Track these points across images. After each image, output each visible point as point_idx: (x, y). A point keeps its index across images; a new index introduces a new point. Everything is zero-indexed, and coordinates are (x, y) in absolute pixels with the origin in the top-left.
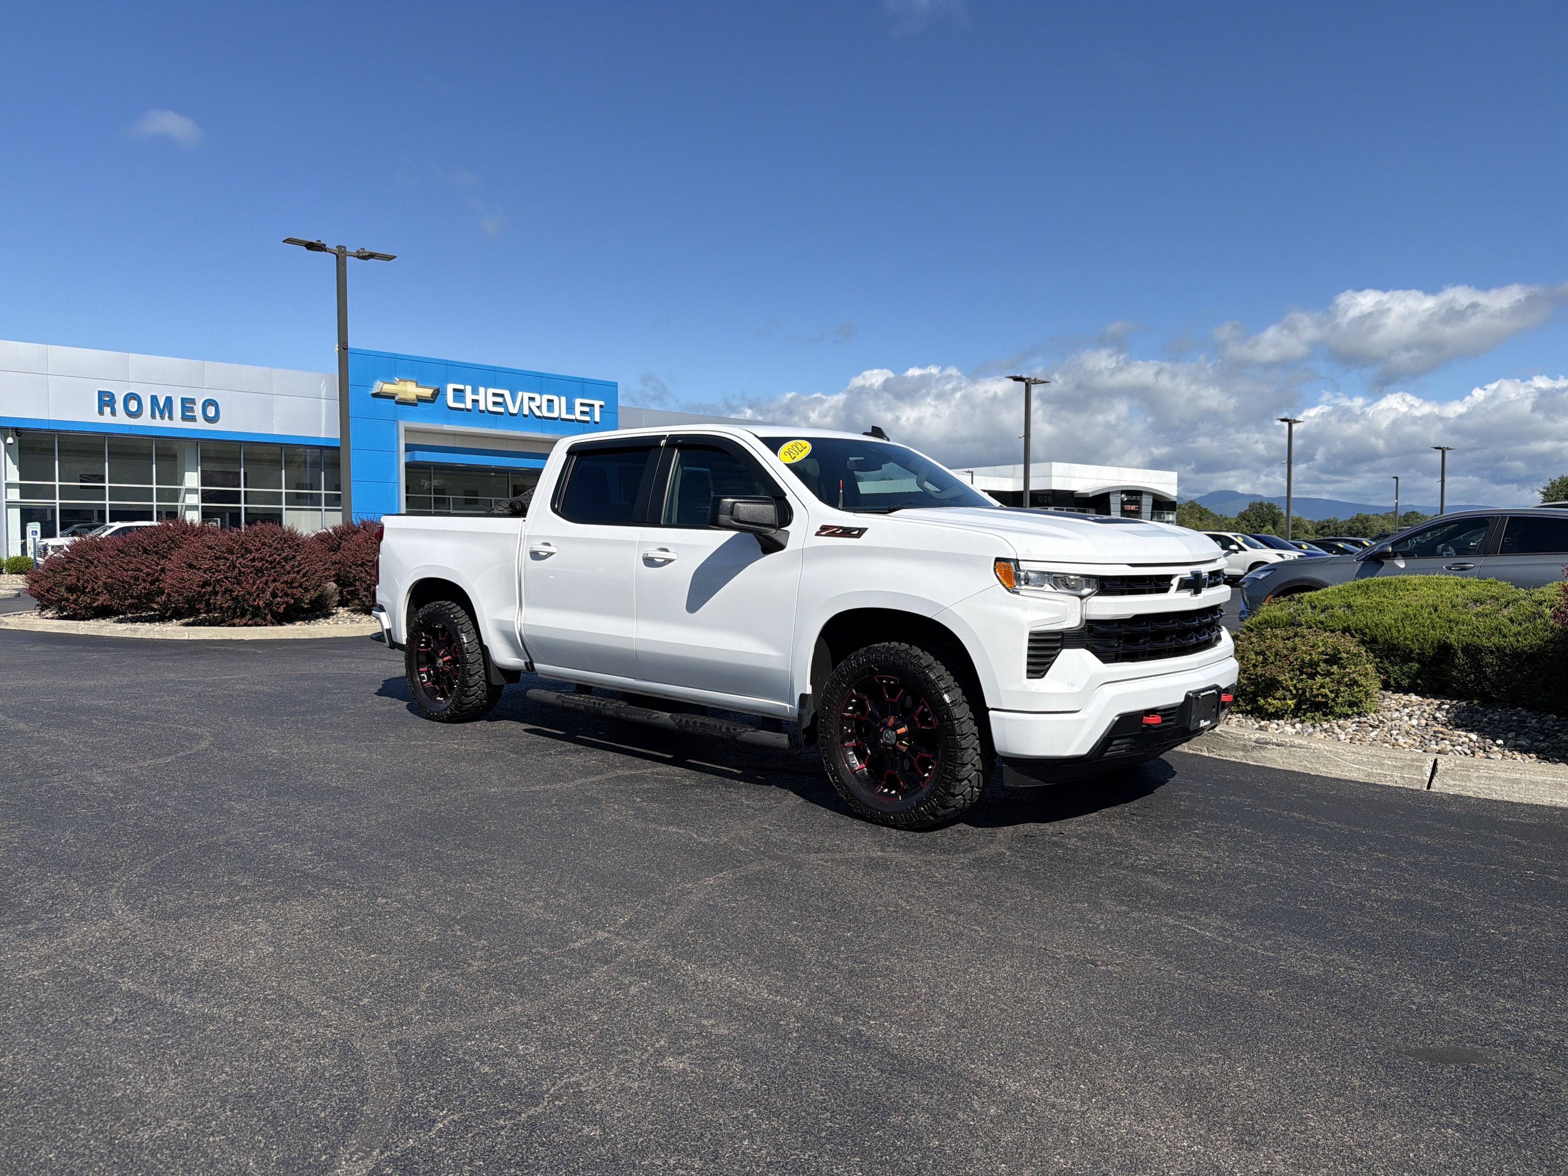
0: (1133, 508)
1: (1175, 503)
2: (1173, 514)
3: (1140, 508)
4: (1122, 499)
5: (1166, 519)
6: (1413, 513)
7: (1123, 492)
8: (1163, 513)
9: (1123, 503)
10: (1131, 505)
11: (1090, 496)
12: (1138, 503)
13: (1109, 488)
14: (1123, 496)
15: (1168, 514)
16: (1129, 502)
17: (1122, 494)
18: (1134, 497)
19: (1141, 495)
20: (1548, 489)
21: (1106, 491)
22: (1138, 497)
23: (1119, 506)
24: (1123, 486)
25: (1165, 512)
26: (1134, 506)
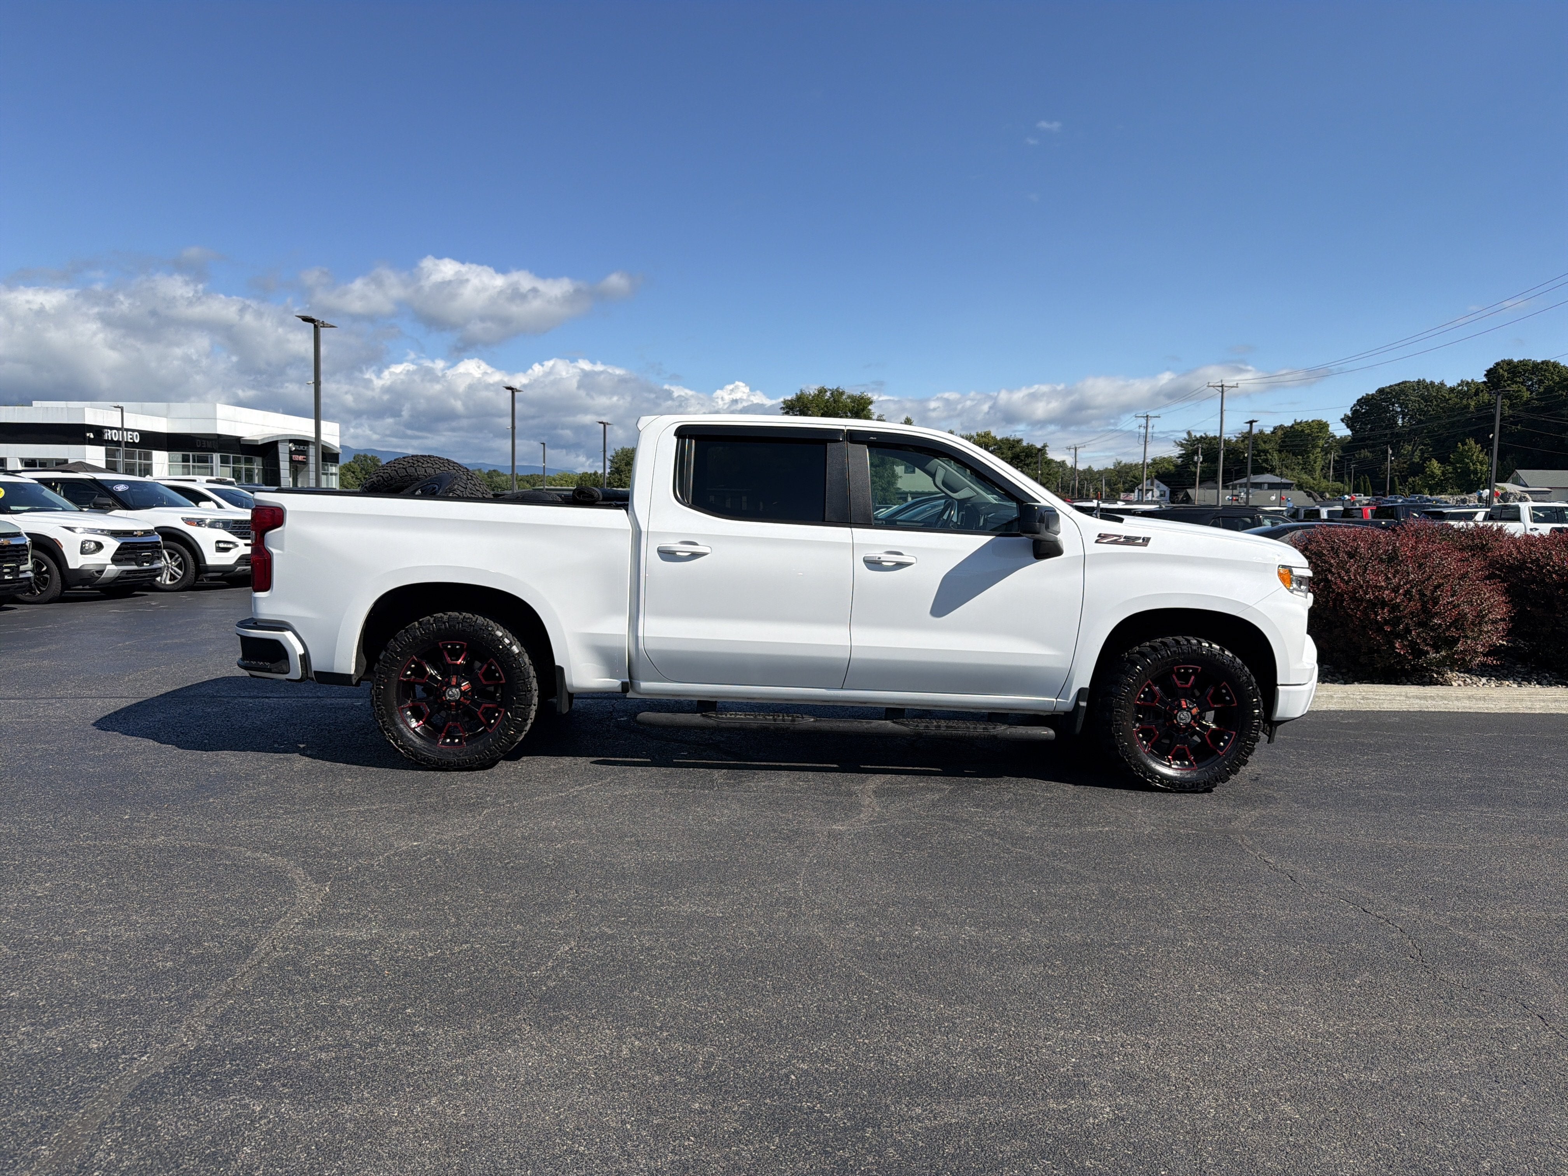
0: (301, 458)
1: (337, 455)
2: (335, 466)
3: (307, 458)
4: (290, 448)
5: (330, 471)
6: (494, 471)
7: (291, 441)
8: (327, 465)
9: (291, 453)
10: (299, 455)
11: (260, 443)
12: (304, 453)
13: (278, 436)
14: (291, 445)
15: (331, 466)
16: (297, 452)
17: (290, 442)
18: (302, 447)
19: (308, 446)
20: (614, 457)
21: (275, 439)
22: (306, 447)
23: (288, 455)
24: (290, 435)
25: (329, 464)
26: (302, 457)
